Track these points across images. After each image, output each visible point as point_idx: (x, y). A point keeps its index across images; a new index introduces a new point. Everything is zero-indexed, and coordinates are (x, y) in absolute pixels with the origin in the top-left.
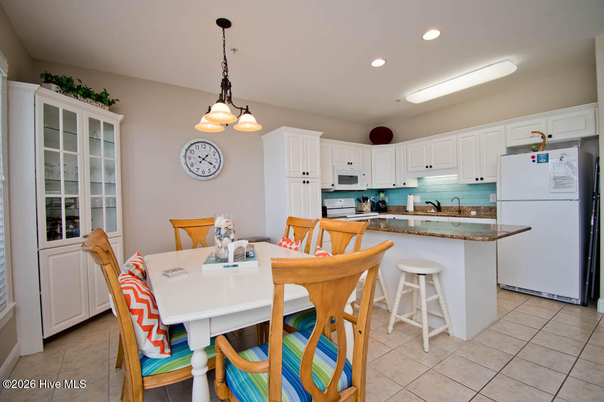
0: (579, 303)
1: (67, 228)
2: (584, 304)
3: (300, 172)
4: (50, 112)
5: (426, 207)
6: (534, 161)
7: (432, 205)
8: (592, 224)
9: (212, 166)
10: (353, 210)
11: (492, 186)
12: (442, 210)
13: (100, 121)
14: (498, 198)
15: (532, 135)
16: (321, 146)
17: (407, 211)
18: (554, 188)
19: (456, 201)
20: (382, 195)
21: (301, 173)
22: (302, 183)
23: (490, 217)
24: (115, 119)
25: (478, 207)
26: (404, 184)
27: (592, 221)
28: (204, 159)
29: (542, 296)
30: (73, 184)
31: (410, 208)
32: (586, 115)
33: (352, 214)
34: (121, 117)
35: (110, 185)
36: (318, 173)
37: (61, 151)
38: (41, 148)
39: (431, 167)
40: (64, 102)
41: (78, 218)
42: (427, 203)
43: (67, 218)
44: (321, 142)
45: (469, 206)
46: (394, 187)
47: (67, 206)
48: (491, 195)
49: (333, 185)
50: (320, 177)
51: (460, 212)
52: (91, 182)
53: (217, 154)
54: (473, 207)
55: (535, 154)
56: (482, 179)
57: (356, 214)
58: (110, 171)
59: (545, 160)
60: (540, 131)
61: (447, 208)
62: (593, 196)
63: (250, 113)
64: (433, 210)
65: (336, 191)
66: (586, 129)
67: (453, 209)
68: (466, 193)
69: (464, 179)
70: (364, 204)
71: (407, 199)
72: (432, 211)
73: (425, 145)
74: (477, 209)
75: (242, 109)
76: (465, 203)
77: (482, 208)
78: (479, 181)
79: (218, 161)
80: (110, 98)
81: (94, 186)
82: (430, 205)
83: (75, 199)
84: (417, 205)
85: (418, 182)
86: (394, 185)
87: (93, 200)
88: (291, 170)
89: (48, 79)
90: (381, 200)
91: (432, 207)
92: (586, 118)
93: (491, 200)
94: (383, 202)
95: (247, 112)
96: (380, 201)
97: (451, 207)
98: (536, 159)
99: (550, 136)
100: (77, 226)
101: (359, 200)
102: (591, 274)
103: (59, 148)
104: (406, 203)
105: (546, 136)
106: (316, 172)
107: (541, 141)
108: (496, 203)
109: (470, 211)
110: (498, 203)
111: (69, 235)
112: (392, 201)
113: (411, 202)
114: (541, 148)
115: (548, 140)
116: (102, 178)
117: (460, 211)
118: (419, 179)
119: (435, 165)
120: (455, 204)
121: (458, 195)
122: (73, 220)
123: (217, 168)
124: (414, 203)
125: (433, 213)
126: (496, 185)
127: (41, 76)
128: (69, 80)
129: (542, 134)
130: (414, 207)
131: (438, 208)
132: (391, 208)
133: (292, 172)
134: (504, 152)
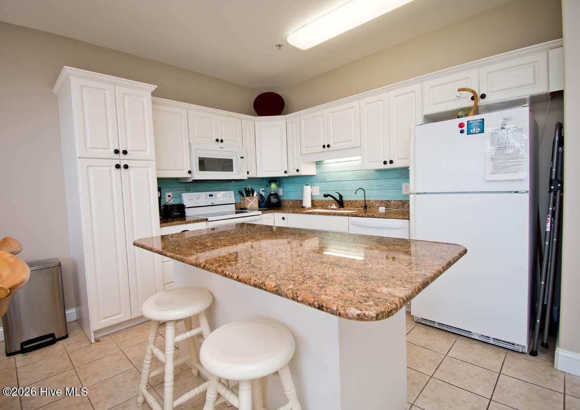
0: (526, 351)
2: (533, 353)
3: (108, 148)
5: (326, 201)
6: (462, 132)
7: (332, 199)
8: (548, 229)
10: (233, 208)
11: (404, 173)
12: (345, 205)
14: (412, 189)
15: (458, 94)
16: (153, 109)
17: (303, 207)
18: (492, 173)
19: (361, 193)
20: (273, 186)
21: (112, 151)
22: (114, 168)
23: (400, 217)
25: (388, 201)
26: (298, 171)
27: (548, 225)
29: (473, 337)
31: (307, 203)
32: (536, 62)
33: (231, 213)
36: (150, 152)
39: (328, 146)
42: (326, 196)
44: (153, 102)
45: (377, 199)
46: (286, 175)
48: (404, 185)
49: (190, 172)
50: (154, 159)
51: (366, 209)
54: (382, 202)
55: (464, 120)
56: (391, 162)
57: (237, 213)
59: (479, 129)
60: (469, 88)
61: (352, 204)
62: (550, 186)
64: (334, 205)
65: (196, 182)
66: (534, 83)
67: (357, 205)
68: (373, 183)
69: (369, 162)
70: (247, 198)
71: (303, 191)
72: (332, 207)
73: (322, 116)
74: (387, 204)
76: (373, 195)
77: (392, 202)
78: (388, 166)
82: (329, 198)
84: (315, 199)
85: (317, 168)
86: (286, 172)
88: (89, 145)
90: (273, 193)
91: (332, 201)
92: (534, 67)
93: (404, 192)
94: (276, 195)
96: (271, 195)
97: (356, 201)
98: (465, 128)
99: (483, 96)
101: (241, 193)
102: (544, 307)
104: (302, 196)
105: (479, 95)
106: (146, 151)
107: (472, 103)
108: (408, 196)
109: (378, 207)
110: (411, 197)
112: (287, 193)
113: (308, 194)
114: (472, 112)
115: (482, 102)
117: (365, 207)
118: (318, 163)
119: (334, 143)
120: (360, 197)
121: (364, 185)
124: (312, 196)
125: (333, 209)
126: (409, 170)
129: (473, 92)
130: (312, 201)
131: (341, 203)
132: (286, 204)
133: (90, 148)
134: (420, 120)
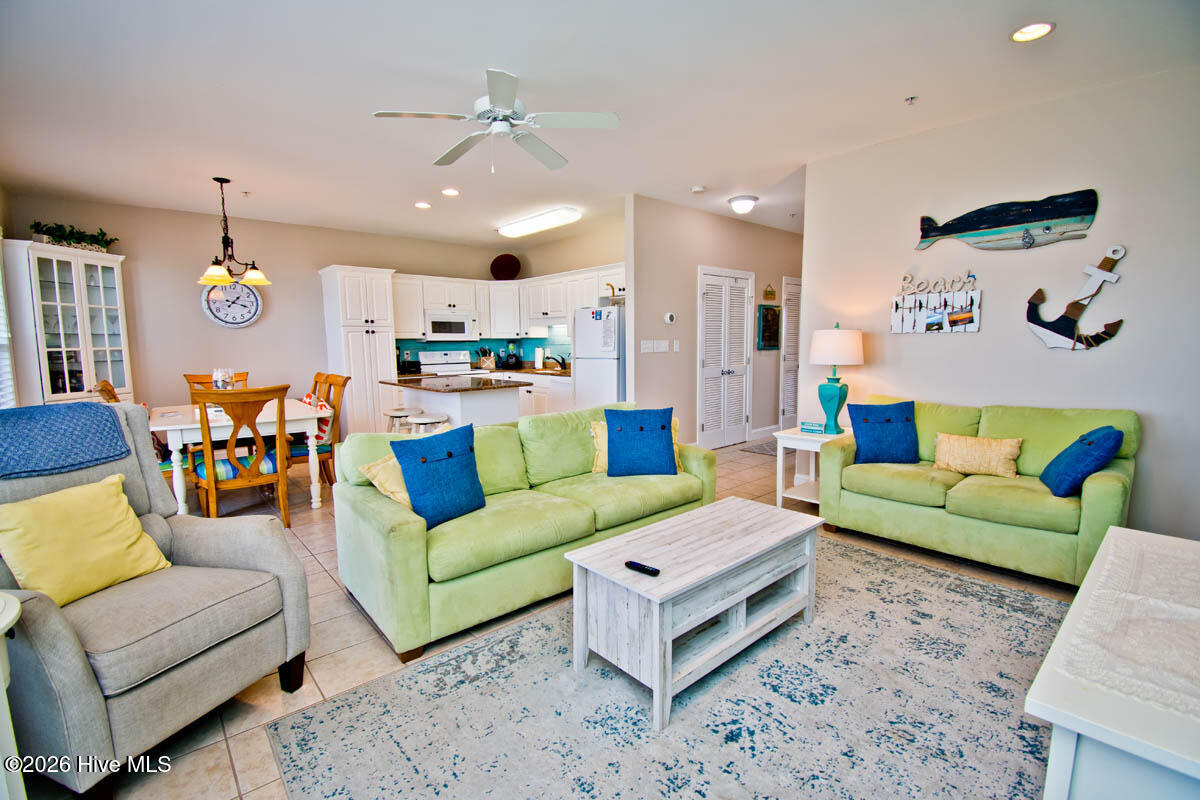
1: (70, 382)
3: (360, 319)
4: (44, 264)
7: (558, 362)
9: (247, 310)
10: (468, 366)
13: (97, 266)
17: (536, 368)
20: (512, 347)
21: (363, 321)
22: (365, 333)
24: (115, 261)
26: (527, 333)
28: (234, 303)
30: (72, 337)
31: (539, 365)
33: (465, 370)
34: (122, 258)
35: (114, 335)
36: (389, 321)
37: (59, 304)
38: (39, 303)
39: (547, 314)
40: (57, 252)
41: (81, 372)
42: (553, 358)
43: (71, 372)
46: (519, 337)
47: (69, 358)
49: (423, 334)
50: (393, 325)
52: (93, 335)
53: (252, 296)
57: (472, 370)
58: (113, 319)
60: (612, 284)
63: (257, 269)
64: (558, 367)
65: (430, 342)
70: (484, 358)
71: (534, 353)
75: (247, 265)
79: (255, 304)
80: (108, 237)
81: (96, 337)
82: (556, 361)
83: (75, 352)
86: (518, 335)
87: (95, 353)
88: (348, 318)
89: (39, 229)
90: (512, 353)
94: (516, 356)
95: (254, 267)
96: (510, 355)
100: (80, 381)
101: (476, 354)
103: (56, 301)
104: (534, 357)
106: (387, 319)
111: (73, 390)
112: (523, 354)
113: (538, 356)
116: (104, 328)
119: (550, 312)
122: (76, 375)
123: (253, 312)
124: (542, 358)
125: (557, 371)
127: (32, 227)
128: (60, 228)
129: (612, 287)
130: (542, 363)
131: (563, 365)
133: (351, 319)
